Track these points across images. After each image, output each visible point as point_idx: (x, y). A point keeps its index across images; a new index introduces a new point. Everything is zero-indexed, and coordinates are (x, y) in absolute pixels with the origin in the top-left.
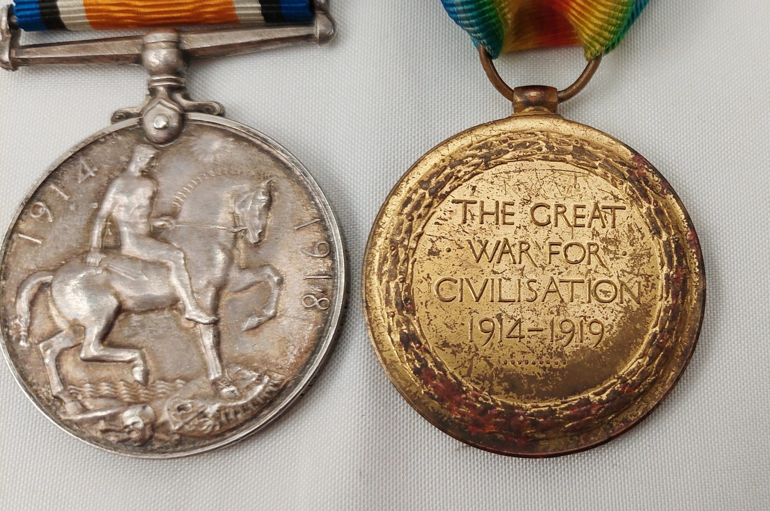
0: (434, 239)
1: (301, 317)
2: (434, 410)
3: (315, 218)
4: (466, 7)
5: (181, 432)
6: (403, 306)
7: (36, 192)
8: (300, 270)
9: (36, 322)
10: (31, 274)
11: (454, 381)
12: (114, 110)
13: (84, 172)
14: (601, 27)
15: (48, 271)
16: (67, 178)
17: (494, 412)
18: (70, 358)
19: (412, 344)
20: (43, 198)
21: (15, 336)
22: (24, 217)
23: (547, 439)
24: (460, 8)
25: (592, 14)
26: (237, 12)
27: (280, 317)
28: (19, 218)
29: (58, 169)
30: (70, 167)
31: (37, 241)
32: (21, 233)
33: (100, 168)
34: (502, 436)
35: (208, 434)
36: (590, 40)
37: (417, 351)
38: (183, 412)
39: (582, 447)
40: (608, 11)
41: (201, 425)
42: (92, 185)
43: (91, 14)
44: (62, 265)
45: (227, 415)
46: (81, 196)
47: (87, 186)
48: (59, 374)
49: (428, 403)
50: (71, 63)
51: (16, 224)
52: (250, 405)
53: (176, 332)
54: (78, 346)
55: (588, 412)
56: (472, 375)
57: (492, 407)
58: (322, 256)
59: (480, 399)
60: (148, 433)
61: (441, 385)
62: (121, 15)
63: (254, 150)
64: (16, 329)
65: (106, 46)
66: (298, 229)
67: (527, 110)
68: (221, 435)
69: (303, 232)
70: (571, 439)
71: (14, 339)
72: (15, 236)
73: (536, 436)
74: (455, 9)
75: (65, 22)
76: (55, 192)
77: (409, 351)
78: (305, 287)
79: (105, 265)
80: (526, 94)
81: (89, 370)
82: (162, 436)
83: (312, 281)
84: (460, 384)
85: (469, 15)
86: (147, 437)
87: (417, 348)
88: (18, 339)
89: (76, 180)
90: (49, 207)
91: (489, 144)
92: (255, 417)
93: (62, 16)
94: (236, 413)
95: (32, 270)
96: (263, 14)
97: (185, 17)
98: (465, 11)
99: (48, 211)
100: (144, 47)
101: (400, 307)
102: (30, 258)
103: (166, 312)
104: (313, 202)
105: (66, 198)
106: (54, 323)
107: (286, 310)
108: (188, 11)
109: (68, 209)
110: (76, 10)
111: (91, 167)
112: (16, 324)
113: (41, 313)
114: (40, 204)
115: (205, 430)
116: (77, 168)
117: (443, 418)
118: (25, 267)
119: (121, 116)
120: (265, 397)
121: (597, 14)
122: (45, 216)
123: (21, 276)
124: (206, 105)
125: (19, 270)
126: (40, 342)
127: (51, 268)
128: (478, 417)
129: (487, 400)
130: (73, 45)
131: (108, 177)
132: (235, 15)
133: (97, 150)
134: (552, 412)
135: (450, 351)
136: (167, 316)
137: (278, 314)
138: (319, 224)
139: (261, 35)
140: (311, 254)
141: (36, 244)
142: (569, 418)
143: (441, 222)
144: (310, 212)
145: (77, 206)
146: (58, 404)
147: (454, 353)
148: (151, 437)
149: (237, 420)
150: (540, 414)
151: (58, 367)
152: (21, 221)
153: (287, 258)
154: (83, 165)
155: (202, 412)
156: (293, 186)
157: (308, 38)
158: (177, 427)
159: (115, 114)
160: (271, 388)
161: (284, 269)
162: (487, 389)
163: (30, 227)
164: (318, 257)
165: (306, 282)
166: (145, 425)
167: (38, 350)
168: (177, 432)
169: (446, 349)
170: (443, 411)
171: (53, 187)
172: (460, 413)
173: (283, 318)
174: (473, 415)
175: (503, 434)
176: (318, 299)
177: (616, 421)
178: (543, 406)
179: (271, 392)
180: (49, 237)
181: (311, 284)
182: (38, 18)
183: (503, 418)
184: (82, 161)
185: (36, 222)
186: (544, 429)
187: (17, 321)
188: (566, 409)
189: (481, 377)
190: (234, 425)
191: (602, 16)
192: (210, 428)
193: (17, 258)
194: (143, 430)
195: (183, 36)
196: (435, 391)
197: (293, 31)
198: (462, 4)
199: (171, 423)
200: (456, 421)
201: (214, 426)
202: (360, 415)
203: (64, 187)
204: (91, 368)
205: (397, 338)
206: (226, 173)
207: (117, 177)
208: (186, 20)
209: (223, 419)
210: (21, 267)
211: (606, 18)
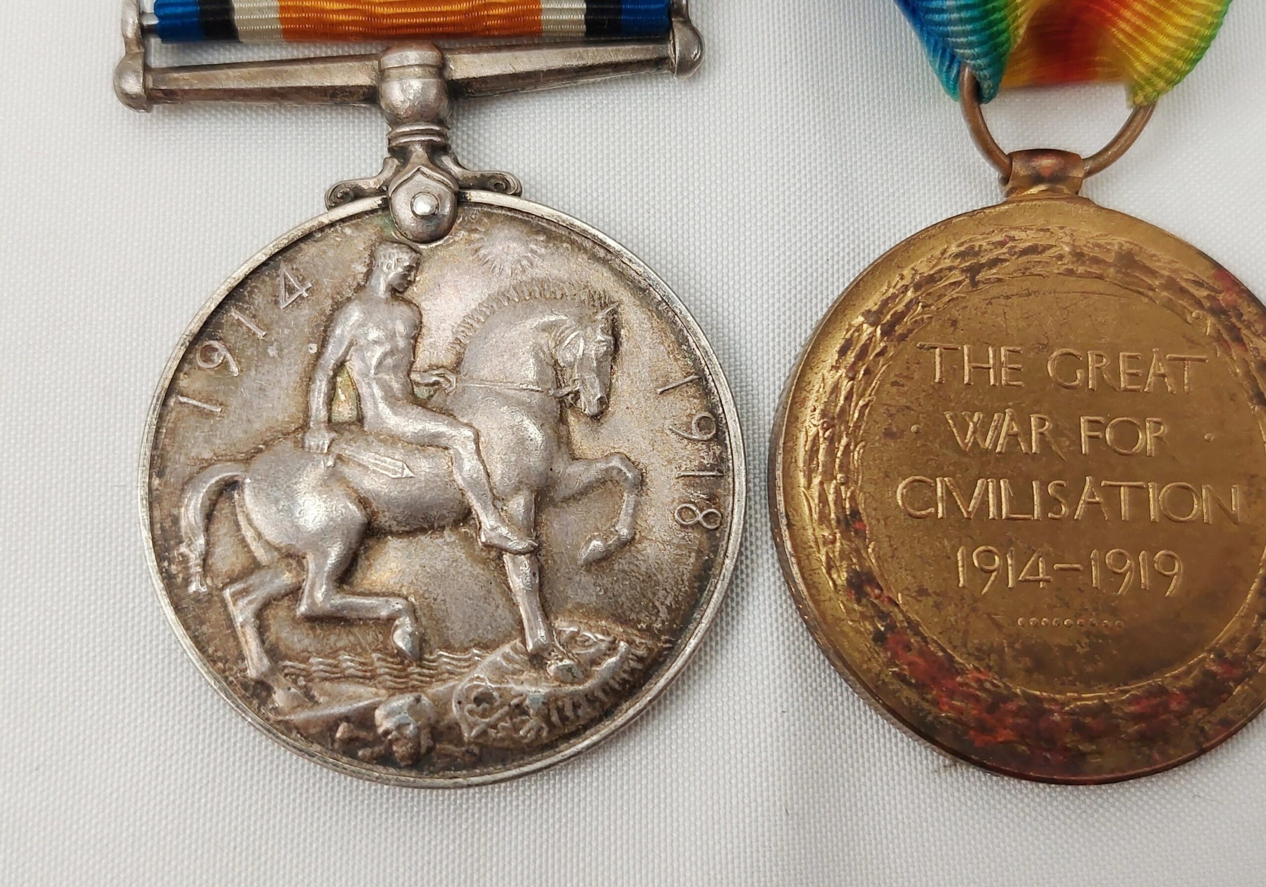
0: (893, 410)
1: (674, 541)
2: (910, 703)
3: (689, 374)
4: (963, 15)
5: (481, 741)
6: (848, 525)
7: (206, 324)
8: (670, 462)
9: (218, 551)
10: (205, 465)
11: (940, 654)
12: (334, 182)
13: (290, 290)
14: (1174, 53)
15: (235, 460)
16: (259, 299)
17: (1012, 706)
18: (282, 613)
19: (868, 589)
20: (220, 334)
21: (181, 575)
22: (186, 367)
23: (1100, 753)
24: (955, 16)
25: (1163, 32)
26: (543, 17)
27: (640, 542)
28: (179, 369)
29: (242, 284)
30: (264, 281)
31: (213, 409)
32: (182, 395)
33: (316, 283)
34: (1024, 748)
35: (528, 745)
36: (1148, 75)
37: (876, 601)
38: (485, 705)
39: (1158, 766)
40: (1190, 25)
41: (516, 729)
42: (306, 312)
43: (288, 15)
44: (260, 451)
45: (560, 710)
46: (286, 331)
47: (296, 313)
48: (263, 642)
49: (898, 691)
50: (252, 100)
51: (174, 379)
52: (600, 694)
53: (465, 567)
54: (294, 593)
55: (1165, 707)
56: (969, 645)
57: (1006, 699)
58: (705, 438)
59: (988, 685)
60: (425, 742)
61: (920, 661)
62: (342, 18)
63: (582, 258)
64: (180, 563)
65: (317, 72)
66: (662, 393)
67: (1034, 190)
68: (551, 746)
69: (671, 398)
70: (1139, 753)
71: (179, 580)
72: (172, 402)
73: (1081, 747)
74: (945, 16)
75: (240, 28)
76: (240, 323)
77: (864, 601)
78: (679, 491)
79: (337, 452)
80: (1033, 164)
81: (315, 636)
82: (451, 748)
83: (690, 480)
84: (951, 658)
85: (969, 27)
86: (423, 750)
87: (877, 597)
88: (187, 582)
89: (276, 303)
90: (229, 350)
91: (977, 249)
92: (607, 713)
93: (236, 17)
94: (576, 706)
95: (206, 460)
96: (587, 22)
97: (453, 24)
98: (961, 21)
99: (228, 355)
100: (382, 74)
101: (843, 526)
102: (201, 439)
103: (446, 533)
104: (685, 347)
105: (260, 334)
106: (250, 551)
107: (651, 530)
108: (460, 12)
109: (266, 354)
110: (263, 8)
111: (302, 282)
112: (182, 555)
113: (225, 535)
114: (216, 344)
115: (525, 737)
116: (277, 282)
117: (925, 717)
118: (193, 454)
119: (346, 194)
120: (624, 679)
121: (1170, 30)
122: (225, 365)
123: (188, 470)
124: (493, 177)
125: (183, 458)
126: (225, 586)
127: (241, 456)
128: (985, 715)
129: (998, 686)
130: (256, 69)
131: (333, 298)
132: (539, 23)
133: (310, 250)
134: (1105, 708)
135: (930, 601)
136: (448, 540)
137: (637, 537)
138: (697, 384)
139: (581, 58)
140: (686, 435)
141: (211, 414)
142: (1136, 718)
143: (902, 381)
144: (681, 363)
145: (280, 350)
146: (264, 694)
147: (937, 606)
148: (430, 750)
149: (578, 717)
150: (1087, 711)
151: (262, 630)
152: (182, 375)
153: (647, 442)
154: (285, 278)
155: (518, 706)
156: (650, 319)
157: (659, 63)
158: (474, 733)
159: (335, 190)
160: (633, 664)
161: (643, 460)
162: (996, 669)
163: (197, 385)
164: (699, 441)
165: (681, 481)
166: (418, 728)
167: (223, 601)
168: (475, 741)
169: (923, 598)
170: (925, 705)
171: (235, 314)
172: (952, 707)
173: (646, 543)
174: (975, 712)
175: (1027, 745)
176: (701, 510)
177: (1209, 722)
178: (1090, 699)
179: (633, 671)
180: (234, 403)
181: (689, 486)
182: (195, 19)
183: (1026, 717)
184: (284, 269)
185: (209, 376)
186: (1091, 736)
187: (183, 549)
188: (1129, 702)
189: (985, 648)
190: (573, 728)
191: (1180, 34)
192: (532, 733)
193: (179, 438)
194: (417, 737)
195: (448, 56)
196: (911, 671)
197: (634, 51)
198: (960, 8)
199: (464, 727)
200: (949, 722)
201: (540, 729)
202: (779, 710)
203: (254, 316)
204: (319, 631)
205: (842, 577)
206: (538, 295)
207: (349, 299)
208: (451, 29)
209: (555, 718)
210: (186, 454)
211: (1186, 37)
